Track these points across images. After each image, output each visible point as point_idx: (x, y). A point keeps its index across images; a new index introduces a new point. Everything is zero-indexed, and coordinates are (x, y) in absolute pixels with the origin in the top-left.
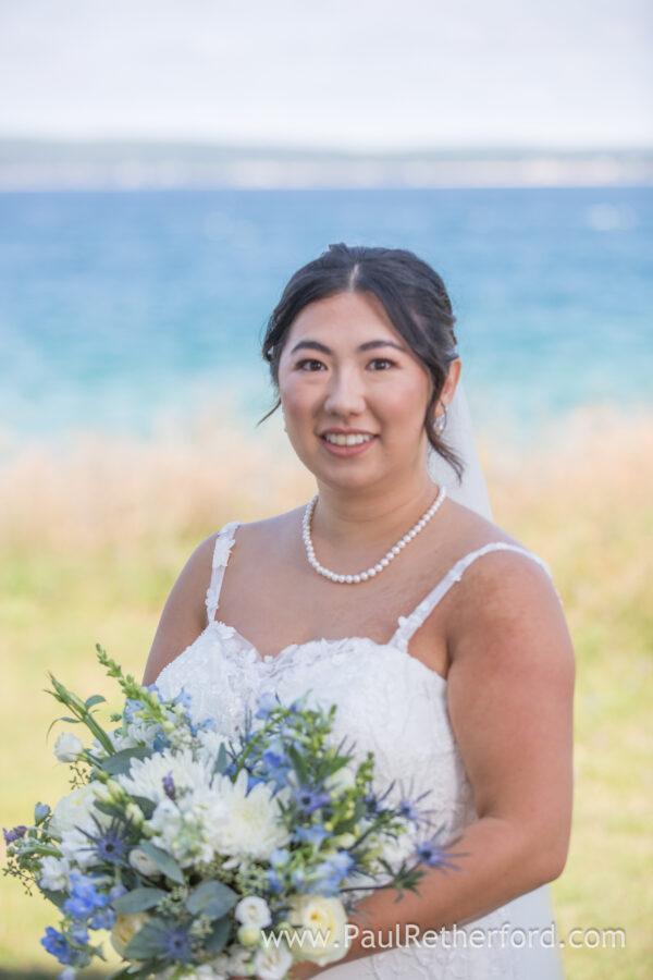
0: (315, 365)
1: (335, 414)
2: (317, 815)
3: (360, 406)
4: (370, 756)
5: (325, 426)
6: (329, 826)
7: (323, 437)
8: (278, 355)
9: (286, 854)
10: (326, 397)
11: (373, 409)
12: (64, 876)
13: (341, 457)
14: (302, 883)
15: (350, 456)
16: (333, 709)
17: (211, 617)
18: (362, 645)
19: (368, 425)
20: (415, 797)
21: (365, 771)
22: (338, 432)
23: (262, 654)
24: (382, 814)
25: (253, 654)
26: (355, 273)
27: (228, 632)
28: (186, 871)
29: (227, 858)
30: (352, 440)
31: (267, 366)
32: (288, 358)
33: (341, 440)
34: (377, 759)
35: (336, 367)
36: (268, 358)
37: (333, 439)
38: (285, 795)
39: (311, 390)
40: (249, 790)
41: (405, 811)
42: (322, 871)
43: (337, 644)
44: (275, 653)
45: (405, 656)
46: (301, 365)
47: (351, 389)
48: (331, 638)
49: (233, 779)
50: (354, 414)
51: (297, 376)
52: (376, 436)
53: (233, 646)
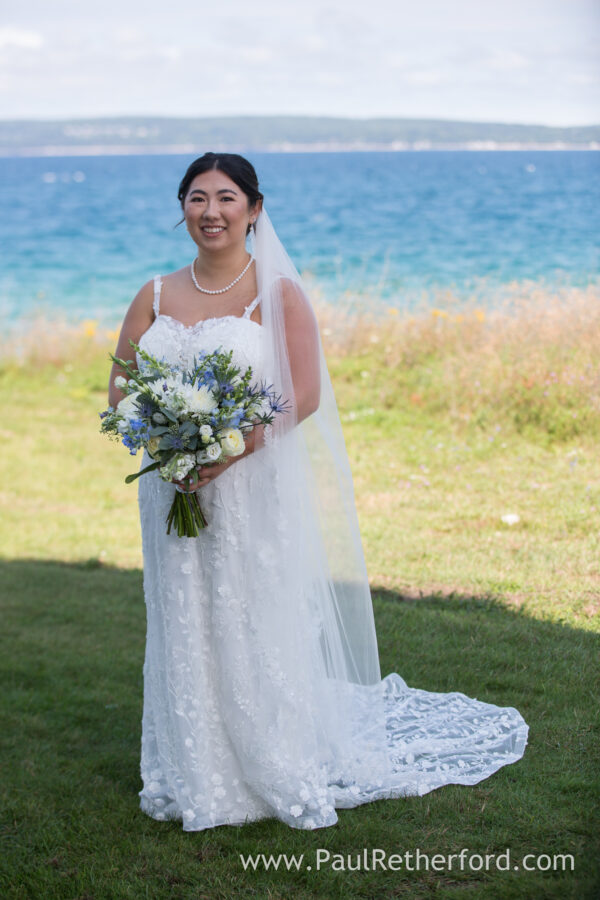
0: (200, 200)
1: (208, 219)
2: (229, 395)
3: (218, 215)
4: (250, 368)
5: (203, 224)
6: (234, 399)
7: (202, 229)
8: (184, 197)
9: (218, 410)
10: (205, 211)
11: (224, 217)
12: (128, 427)
13: (210, 237)
14: (226, 420)
15: (214, 237)
16: (232, 352)
17: (157, 314)
18: (232, 318)
19: (221, 223)
20: (267, 387)
21: (248, 375)
22: (209, 227)
23: (187, 326)
24: (254, 396)
25: (182, 326)
26: (217, 162)
27: (169, 318)
28: (178, 419)
29: (193, 413)
30: (215, 230)
31: (179, 202)
32: (188, 198)
33: (210, 230)
34: (252, 370)
35: (208, 200)
36: (180, 198)
37: (207, 230)
38: (214, 389)
39: (197, 209)
40: (199, 387)
41: (263, 393)
42: (234, 415)
43: (220, 319)
44: (193, 325)
45: (250, 321)
46: (194, 200)
47: (214, 209)
48: (218, 317)
49: (193, 385)
50: (216, 219)
51: (192, 204)
52: (225, 228)
53: (172, 324)
